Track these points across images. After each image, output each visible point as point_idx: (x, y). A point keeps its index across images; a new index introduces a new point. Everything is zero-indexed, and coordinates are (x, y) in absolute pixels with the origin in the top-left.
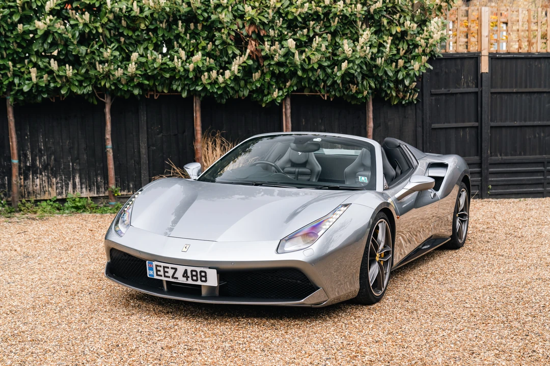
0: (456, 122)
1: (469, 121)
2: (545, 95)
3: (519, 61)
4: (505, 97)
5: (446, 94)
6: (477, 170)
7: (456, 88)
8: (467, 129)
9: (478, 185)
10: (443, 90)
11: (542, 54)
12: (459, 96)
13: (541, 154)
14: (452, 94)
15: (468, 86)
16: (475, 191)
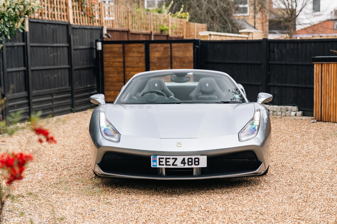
0: (16, 67)
1: (21, 66)
2: (49, 48)
3: (38, 24)
4: (35, 49)
5: (10, 46)
6: (26, 101)
7: (15, 42)
8: (21, 73)
9: (28, 112)
10: (9, 44)
11: (47, 20)
12: (16, 48)
13: (50, 88)
14: (13, 47)
15: (20, 42)
16: (26, 116)
